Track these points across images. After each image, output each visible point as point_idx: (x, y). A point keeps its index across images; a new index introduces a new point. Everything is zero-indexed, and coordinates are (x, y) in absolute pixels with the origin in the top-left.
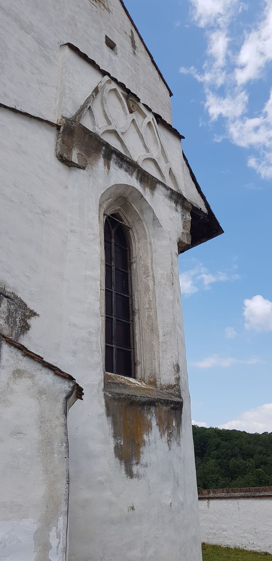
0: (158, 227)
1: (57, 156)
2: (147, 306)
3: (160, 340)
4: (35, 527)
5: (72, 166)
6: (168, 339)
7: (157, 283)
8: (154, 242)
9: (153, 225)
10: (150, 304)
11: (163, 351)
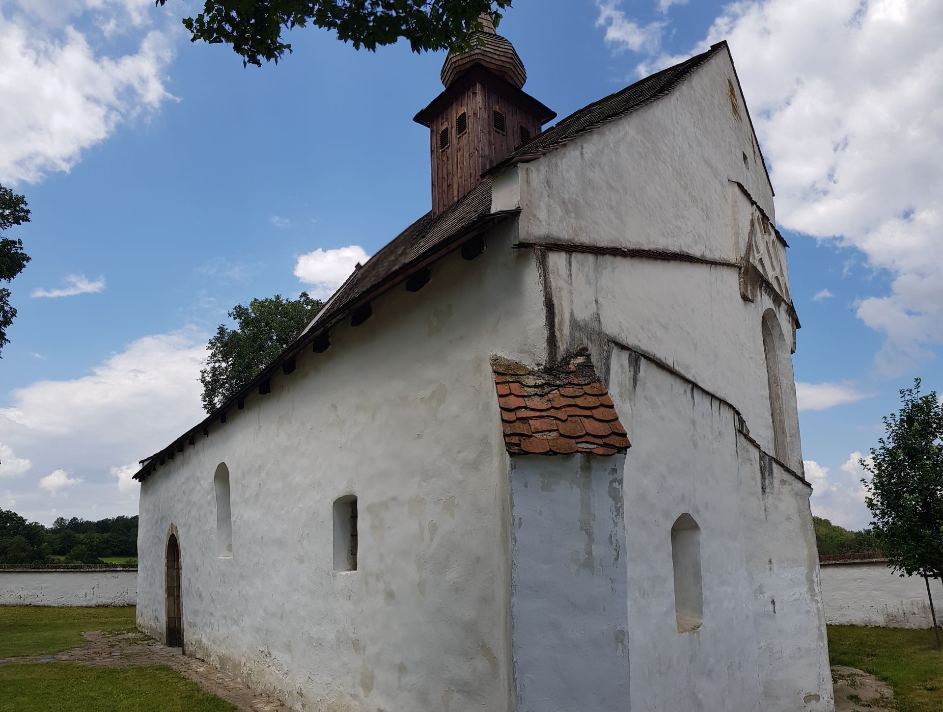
0: (783, 341)
1: (741, 294)
2: (778, 411)
3: (788, 441)
4: (806, 572)
5: (747, 301)
6: (794, 440)
7: (783, 391)
8: (779, 354)
9: (779, 339)
10: (780, 410)
11: (790, 450)
